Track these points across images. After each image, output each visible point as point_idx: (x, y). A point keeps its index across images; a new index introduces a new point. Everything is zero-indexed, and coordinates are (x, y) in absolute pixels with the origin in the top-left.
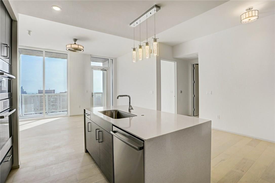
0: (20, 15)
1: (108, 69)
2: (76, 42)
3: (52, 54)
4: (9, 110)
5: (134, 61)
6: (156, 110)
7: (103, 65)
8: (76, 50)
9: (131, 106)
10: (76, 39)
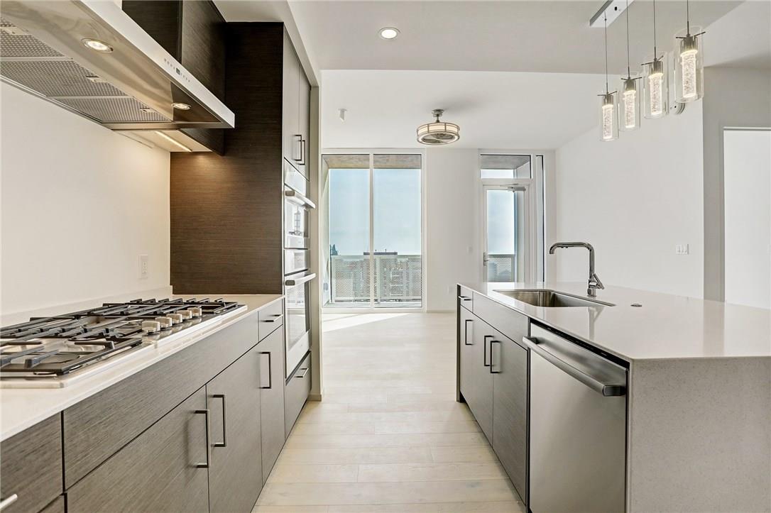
0: (323, 71)
1: (529, 185)
2: (440, 118)
3: (388, 160)
4: (304, 273)
5: (608, 138)
6: (703, 298)
7: (516, 174)
8: (441, 137)
9: (595, 275)
10: (439, 110)
